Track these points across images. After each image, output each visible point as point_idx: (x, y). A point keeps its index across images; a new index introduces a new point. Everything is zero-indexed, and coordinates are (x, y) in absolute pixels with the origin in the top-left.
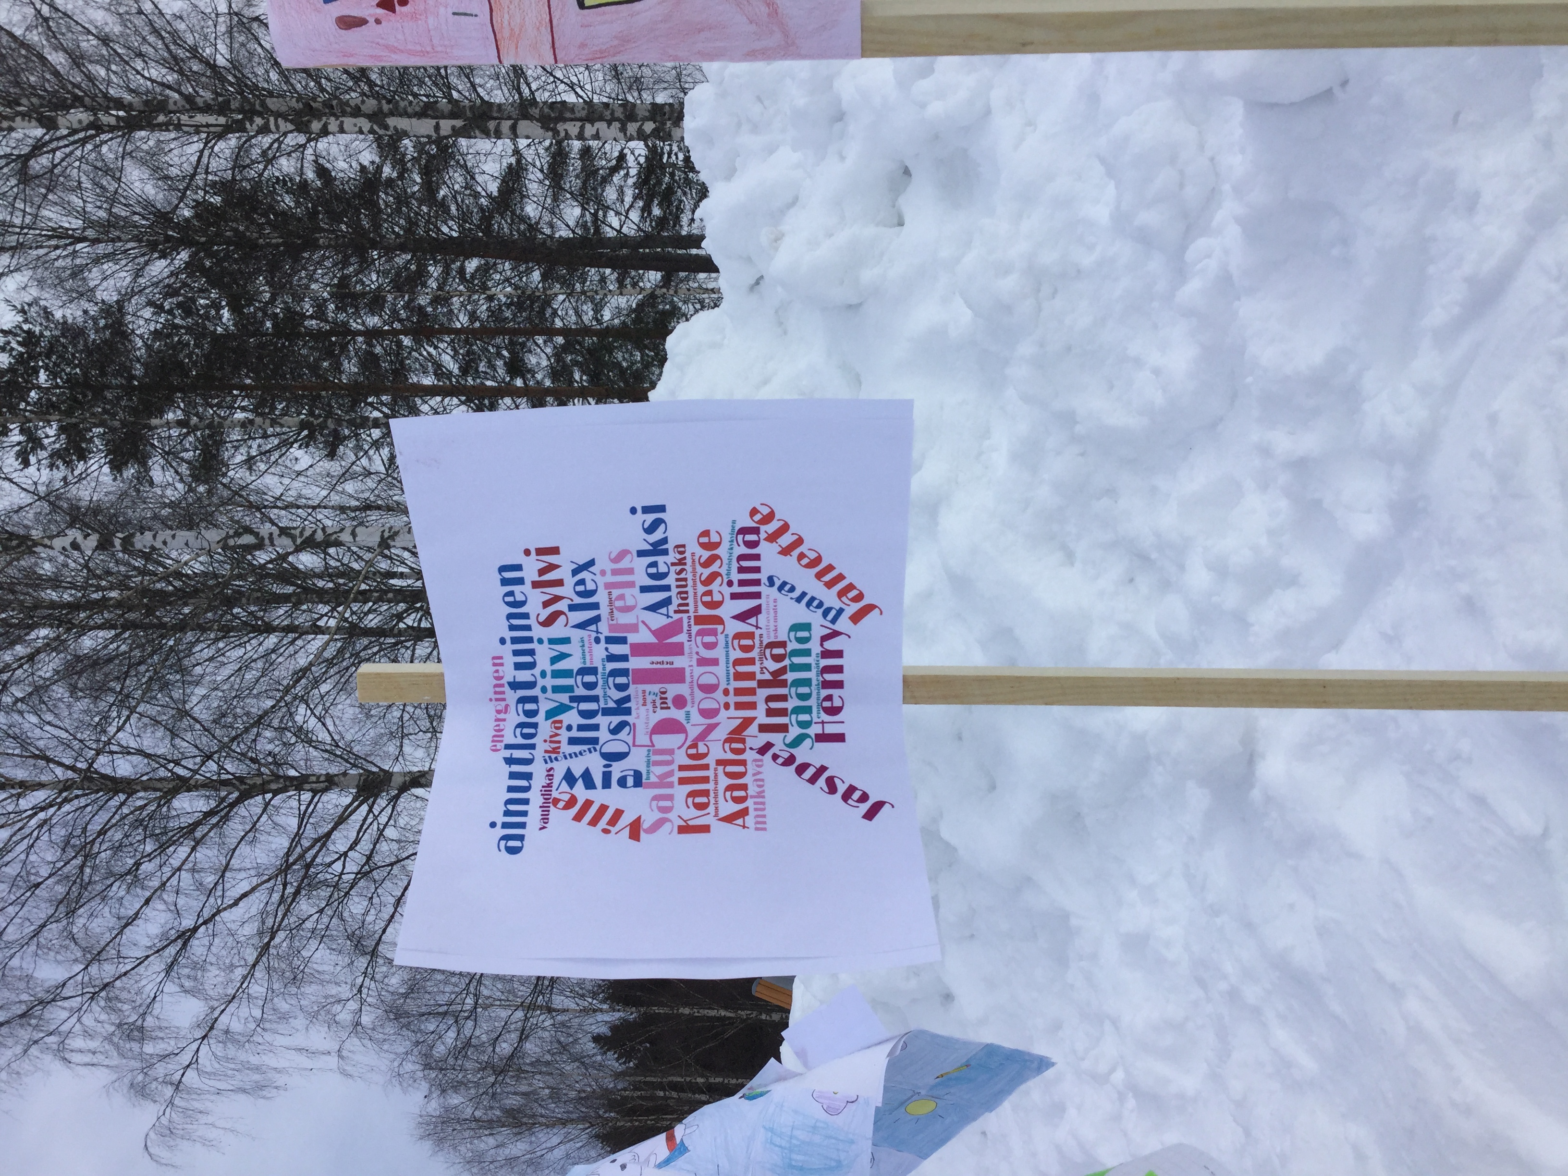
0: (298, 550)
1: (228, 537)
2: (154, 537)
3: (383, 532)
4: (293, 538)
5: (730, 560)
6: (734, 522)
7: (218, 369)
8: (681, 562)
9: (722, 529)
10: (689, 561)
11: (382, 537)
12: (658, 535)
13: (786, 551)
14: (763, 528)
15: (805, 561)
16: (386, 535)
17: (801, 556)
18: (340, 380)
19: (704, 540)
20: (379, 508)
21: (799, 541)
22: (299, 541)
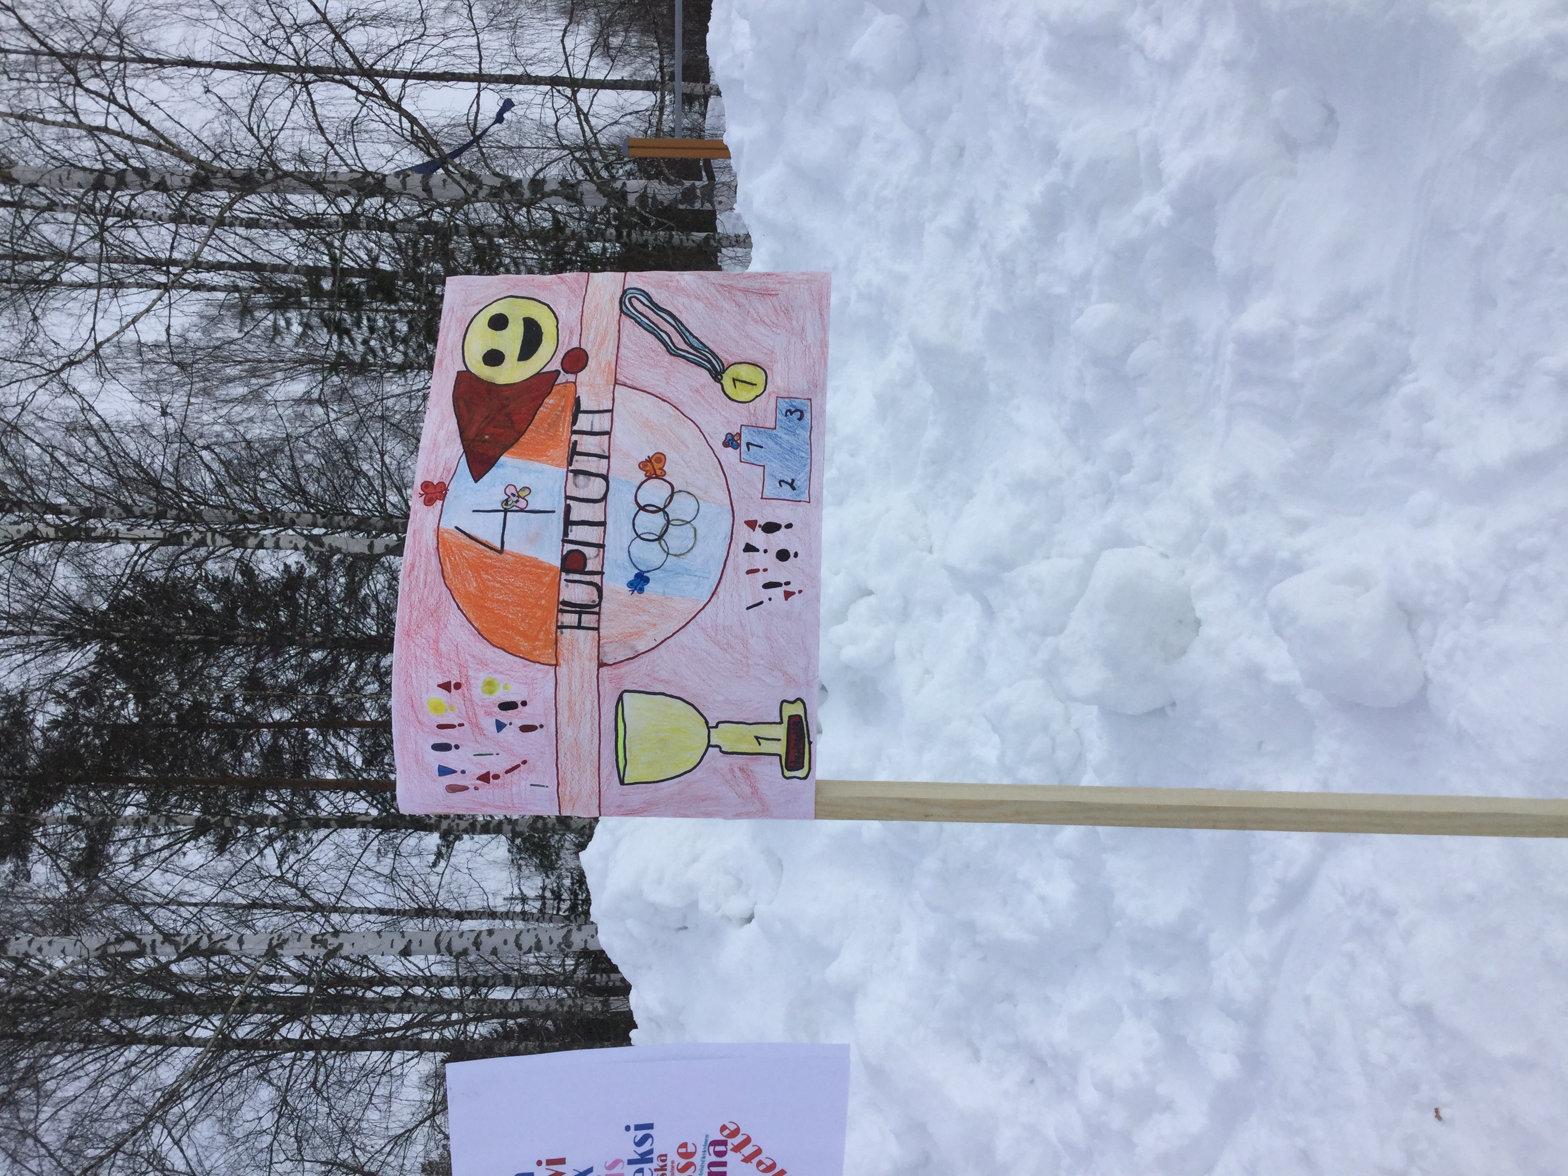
0: (181, 958)
1: (108, 943)
2: (30, 943)
3: (271, 940)
4: (177, 945)
5: (702, 1167)
6: (707, 1136)
7: (114, 760)
8: (663, 1168)
9: (696, 1141)
10: (669, 1168)
11: (270, 944)
12: (646, 1147)
13: (747, 1159)
14: (730, 1141)
15: (762, 1167)
16: (275, 942)
17: (760, 1163)
18: (239, 772)
19: (683, 1150)
20: (265, 906)
21: (759, 1152)
22: (183, 948)
